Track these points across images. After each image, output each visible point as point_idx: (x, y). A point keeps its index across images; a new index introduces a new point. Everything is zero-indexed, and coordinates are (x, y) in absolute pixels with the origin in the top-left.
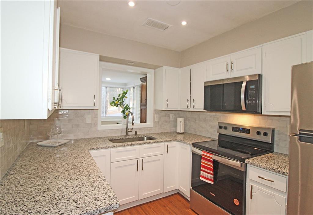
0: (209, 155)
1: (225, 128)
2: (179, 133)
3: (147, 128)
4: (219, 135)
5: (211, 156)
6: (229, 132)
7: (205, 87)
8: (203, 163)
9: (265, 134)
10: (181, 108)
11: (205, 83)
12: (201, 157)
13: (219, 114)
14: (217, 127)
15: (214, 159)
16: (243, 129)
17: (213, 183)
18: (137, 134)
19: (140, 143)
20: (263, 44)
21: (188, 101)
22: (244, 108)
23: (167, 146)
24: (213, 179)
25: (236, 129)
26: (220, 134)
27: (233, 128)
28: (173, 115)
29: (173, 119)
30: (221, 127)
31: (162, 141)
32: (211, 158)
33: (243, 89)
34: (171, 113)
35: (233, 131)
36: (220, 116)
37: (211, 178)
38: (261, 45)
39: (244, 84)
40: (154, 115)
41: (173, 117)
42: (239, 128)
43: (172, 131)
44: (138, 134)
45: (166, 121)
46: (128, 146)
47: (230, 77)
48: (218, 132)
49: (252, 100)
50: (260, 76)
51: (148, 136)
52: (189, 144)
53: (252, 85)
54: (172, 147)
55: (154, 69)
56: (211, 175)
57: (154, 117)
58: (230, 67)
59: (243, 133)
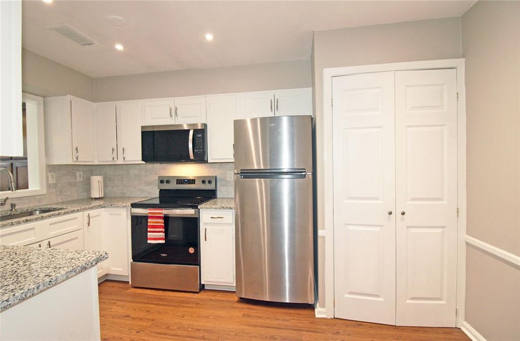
0: (158, 211)
1: (168, 182)
2: (96, 199)
3: (34, 196)
4: (160, 192)
5: (161, 211)
6: (173, 186)
7: (142, 132)
8: (150, 222)
9: (210, 182)
10: (99, 162)
11: (142, 127)
12: (146, 218)
13: (157, 166)
14: (157, 182)
15: (165, 214)
16: (188, 180)
17: (164, 242)
18: (16, 208)
19: (42, 217)
20: (207, 95)
21: (113, 150)
22: (192, 157)
23: (89, 216)
24: (164, 237)
25: (180, 181)
26: (160, 190)
27: (177, 180)
28: (81, 173)
29: (82, 179)
30: (162, 182)
31: (79, 209)
32: (161, 213)
33: (191, 137)
34: (78, 171)
35: (177, 184)
36: (160, 169)
37: (161, 237)
38: (205, 96)
39: (191, 133)
40: (47, 174)
41: (82, 177)
42: (184, 180)
43: (81, 197)
44: (19, 207)
45: (70, 184)
46: (20, 223)
47: (174, 124)
48: (158, 188)
49: (199, 149)
50: (205, 125)
51: (40, 209)
52: (124, 207)
53: (199, 134)
54: (95, 216)
55: (44, 97)
56: (162, 234)
57: (47, 178)
58: (174, 112)
59: (189, 184)
